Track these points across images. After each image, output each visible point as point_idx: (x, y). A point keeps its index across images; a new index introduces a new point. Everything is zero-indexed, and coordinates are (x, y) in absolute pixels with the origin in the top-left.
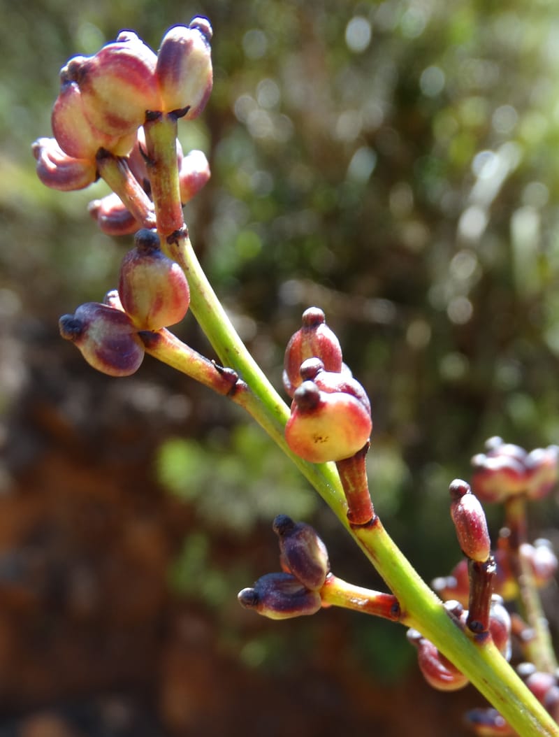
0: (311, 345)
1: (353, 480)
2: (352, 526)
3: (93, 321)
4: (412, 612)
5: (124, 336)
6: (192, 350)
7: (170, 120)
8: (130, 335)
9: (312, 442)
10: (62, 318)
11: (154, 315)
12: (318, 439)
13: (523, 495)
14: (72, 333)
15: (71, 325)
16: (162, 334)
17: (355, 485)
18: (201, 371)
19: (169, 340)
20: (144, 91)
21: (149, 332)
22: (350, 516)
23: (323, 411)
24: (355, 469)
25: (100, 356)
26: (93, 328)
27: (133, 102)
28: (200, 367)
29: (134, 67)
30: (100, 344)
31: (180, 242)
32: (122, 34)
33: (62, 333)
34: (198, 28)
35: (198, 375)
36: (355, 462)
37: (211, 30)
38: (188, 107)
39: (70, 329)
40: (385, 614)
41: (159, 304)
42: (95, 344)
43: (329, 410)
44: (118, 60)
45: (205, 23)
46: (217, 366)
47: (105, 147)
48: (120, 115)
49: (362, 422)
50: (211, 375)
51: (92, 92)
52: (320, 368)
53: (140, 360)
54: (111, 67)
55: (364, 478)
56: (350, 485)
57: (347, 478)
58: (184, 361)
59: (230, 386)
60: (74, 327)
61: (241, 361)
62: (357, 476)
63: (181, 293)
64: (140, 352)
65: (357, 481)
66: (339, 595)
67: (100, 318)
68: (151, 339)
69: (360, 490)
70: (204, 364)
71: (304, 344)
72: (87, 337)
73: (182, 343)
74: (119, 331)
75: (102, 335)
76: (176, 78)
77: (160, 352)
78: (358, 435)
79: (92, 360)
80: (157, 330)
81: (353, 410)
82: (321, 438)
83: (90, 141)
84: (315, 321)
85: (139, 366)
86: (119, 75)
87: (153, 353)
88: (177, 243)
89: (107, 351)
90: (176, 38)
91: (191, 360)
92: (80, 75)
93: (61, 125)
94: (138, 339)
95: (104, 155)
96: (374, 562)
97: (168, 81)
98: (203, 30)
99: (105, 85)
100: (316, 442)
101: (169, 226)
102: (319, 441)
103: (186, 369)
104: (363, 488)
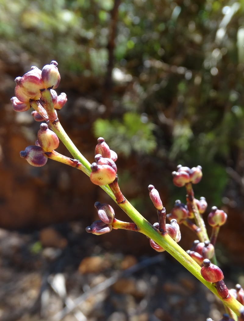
0: (101, 149)
1: (114, 189)
2: (118, 203)
3: (30, 152)
4: (141, 228)
5: (40, 154)
6: (63, 155)
7: (48, 90)
8: (42, 154)
9: (98, 180)
10: (21, 152)
11: (49, 147)
12: (100, 179)
13: (191, 182)
14: (24, 156)
15: (23, 154)
16: (53, 152)
17: (115, 191)
18: (66, 161)
19: (55, 154)
20: (38, 84)
21: (48, 152)
22: (116, 200)
23: (99, 171)
24: (114, 186)
25: (33, 162)
26: (30, 154)
27: (36, 88)
28: (66, 160)
29: (34, 78)
30: (33, 158)
31: (57, 123)
32: (32, 67)
33: (21, 156)
34: (53, 63)
35: (66, 162)
36: (114, 184)
37: (57, 63)
38: (53, 86)
39: (23, 155)
40: (133, 230)
41: (49, 144)
42: (31, 158)
43: (101, 170)
44: (29, 77)
45: (55, 62)
46: (71, 159)
47: (31, 99)
48: (32, 92)
49: (112, 173)
50: (69, 162)
51: (23, 87)
52: (100, 157)
53: (46, 161)
54: (27, 80)
55: (118, 189)
56: (114, 191)
57: (112, 189)
58: (60, 159)
59: (76, 164)
60: (24, 154)
61: (79, 157)
62: (116, 188)
63: (56, 140)
64: (46, 158)
65: (116, 190)
66: (118, 225)
67: (32, 150)
68: (49, 154)
69: (118, 192)
70: (67, 159)
71: (99, 148)
72: (29, 157)
73: (59, 154)
74: (39, 153)
75: (33, 156)
76: (47, 79)
77: (52, 158)
78: (112, 176)
79: (31, 163)
80: (51, 151)
81: (109, 170)
82: (101, 179)
83: (27, 98)
84: (102, 141)
85: (46, 163)
86: (30, 81)
87: (50, 158)
88: (55, 124)
89: (35, 160)
90: (46, 69)
91: (63, 158)
92: (19, 83)
93: (18, 94)
94: (45, 155)
95: (31, 101)
96: (127, 214)
97: (45, 80)
98: (55, 64)
99: (26, 85)
100: (100, 180)
101: (53, 119)
102: (101, 180)
103: (62, 161)
104: (118, 191)
